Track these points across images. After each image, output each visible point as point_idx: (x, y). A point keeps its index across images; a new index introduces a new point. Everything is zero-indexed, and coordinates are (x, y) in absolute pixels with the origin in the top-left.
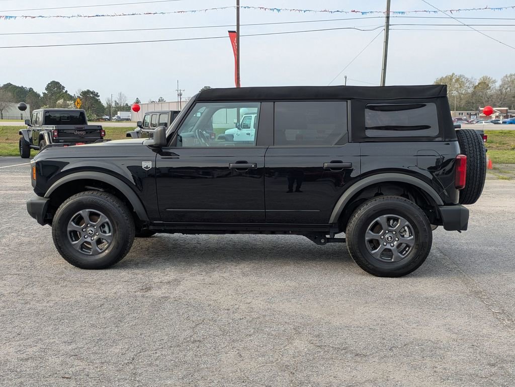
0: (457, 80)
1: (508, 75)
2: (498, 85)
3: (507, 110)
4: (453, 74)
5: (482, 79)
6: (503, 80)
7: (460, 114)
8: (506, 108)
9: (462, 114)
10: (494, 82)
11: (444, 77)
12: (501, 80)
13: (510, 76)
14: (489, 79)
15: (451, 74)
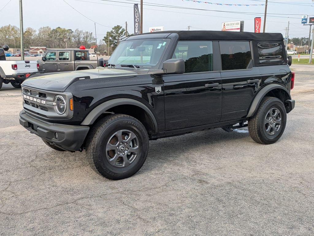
0: (13, 29)
1: (42, 28)
2: (37, 33)
3: (46, 48)
4: (10, 25)
5: (27, 29)
6: (40, 31)
7: (17, 50)
8: (45, 47)
9: (19, 50)
10: (35, 31)
11: (4, 26)
12: (39, 30)
13: (43, 28)
14: (31, 29)
15: (8, 25)
